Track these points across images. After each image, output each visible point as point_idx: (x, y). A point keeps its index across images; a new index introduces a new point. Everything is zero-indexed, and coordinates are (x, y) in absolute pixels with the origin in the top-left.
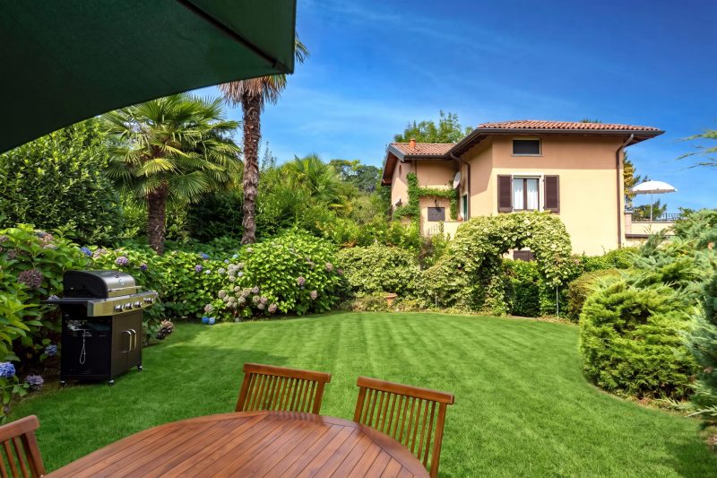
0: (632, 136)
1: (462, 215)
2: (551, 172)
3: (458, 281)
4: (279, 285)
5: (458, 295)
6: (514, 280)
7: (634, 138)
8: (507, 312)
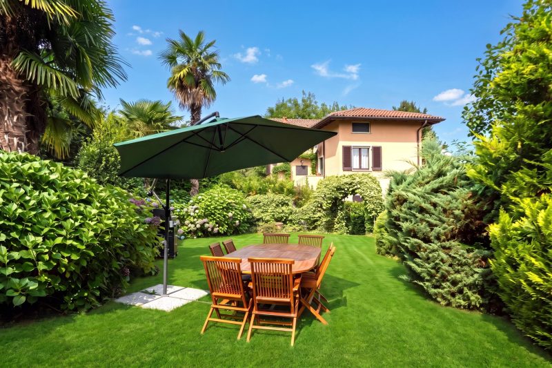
0: (426, 122)
1: (319, 171)
2: (377, 144)
3: (319, 214)
4: (219, 218)
5: (319, 223)
6: (352, 214)
7: (428, 123)
8: (347, 233)
